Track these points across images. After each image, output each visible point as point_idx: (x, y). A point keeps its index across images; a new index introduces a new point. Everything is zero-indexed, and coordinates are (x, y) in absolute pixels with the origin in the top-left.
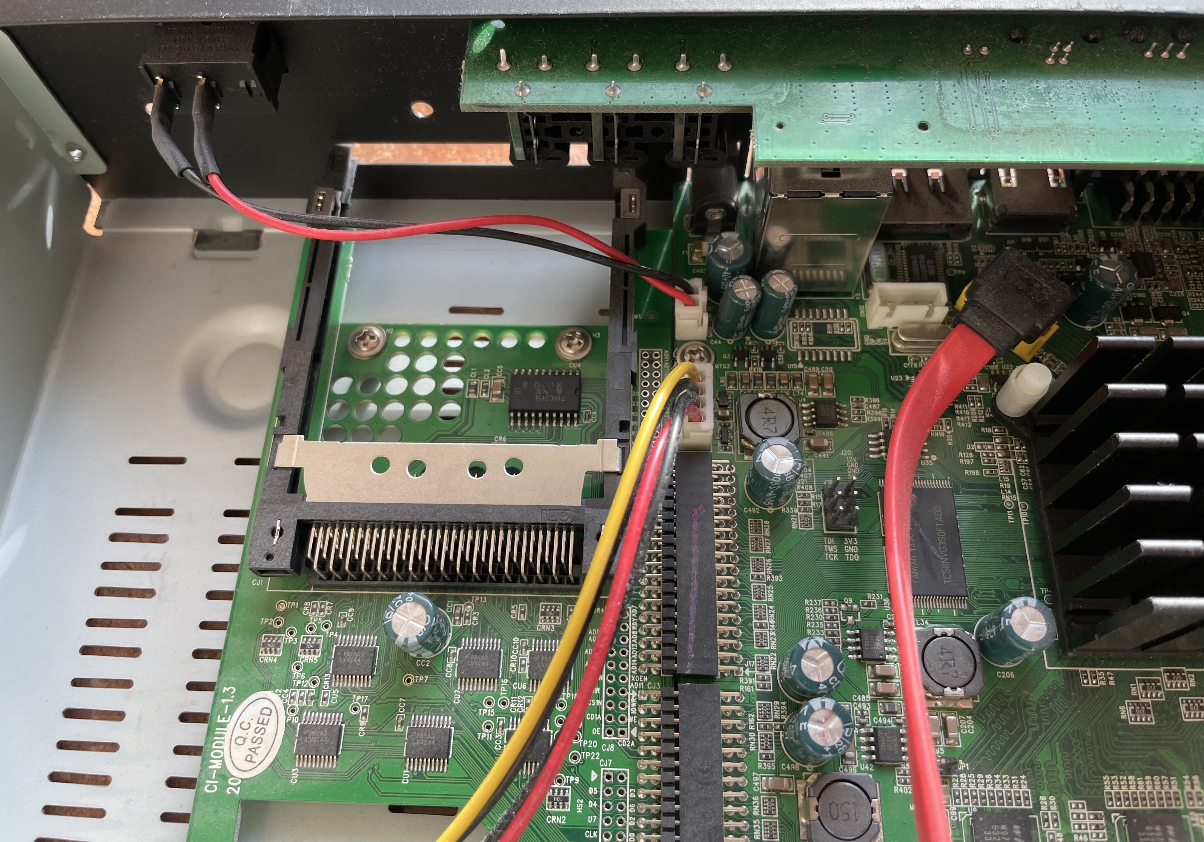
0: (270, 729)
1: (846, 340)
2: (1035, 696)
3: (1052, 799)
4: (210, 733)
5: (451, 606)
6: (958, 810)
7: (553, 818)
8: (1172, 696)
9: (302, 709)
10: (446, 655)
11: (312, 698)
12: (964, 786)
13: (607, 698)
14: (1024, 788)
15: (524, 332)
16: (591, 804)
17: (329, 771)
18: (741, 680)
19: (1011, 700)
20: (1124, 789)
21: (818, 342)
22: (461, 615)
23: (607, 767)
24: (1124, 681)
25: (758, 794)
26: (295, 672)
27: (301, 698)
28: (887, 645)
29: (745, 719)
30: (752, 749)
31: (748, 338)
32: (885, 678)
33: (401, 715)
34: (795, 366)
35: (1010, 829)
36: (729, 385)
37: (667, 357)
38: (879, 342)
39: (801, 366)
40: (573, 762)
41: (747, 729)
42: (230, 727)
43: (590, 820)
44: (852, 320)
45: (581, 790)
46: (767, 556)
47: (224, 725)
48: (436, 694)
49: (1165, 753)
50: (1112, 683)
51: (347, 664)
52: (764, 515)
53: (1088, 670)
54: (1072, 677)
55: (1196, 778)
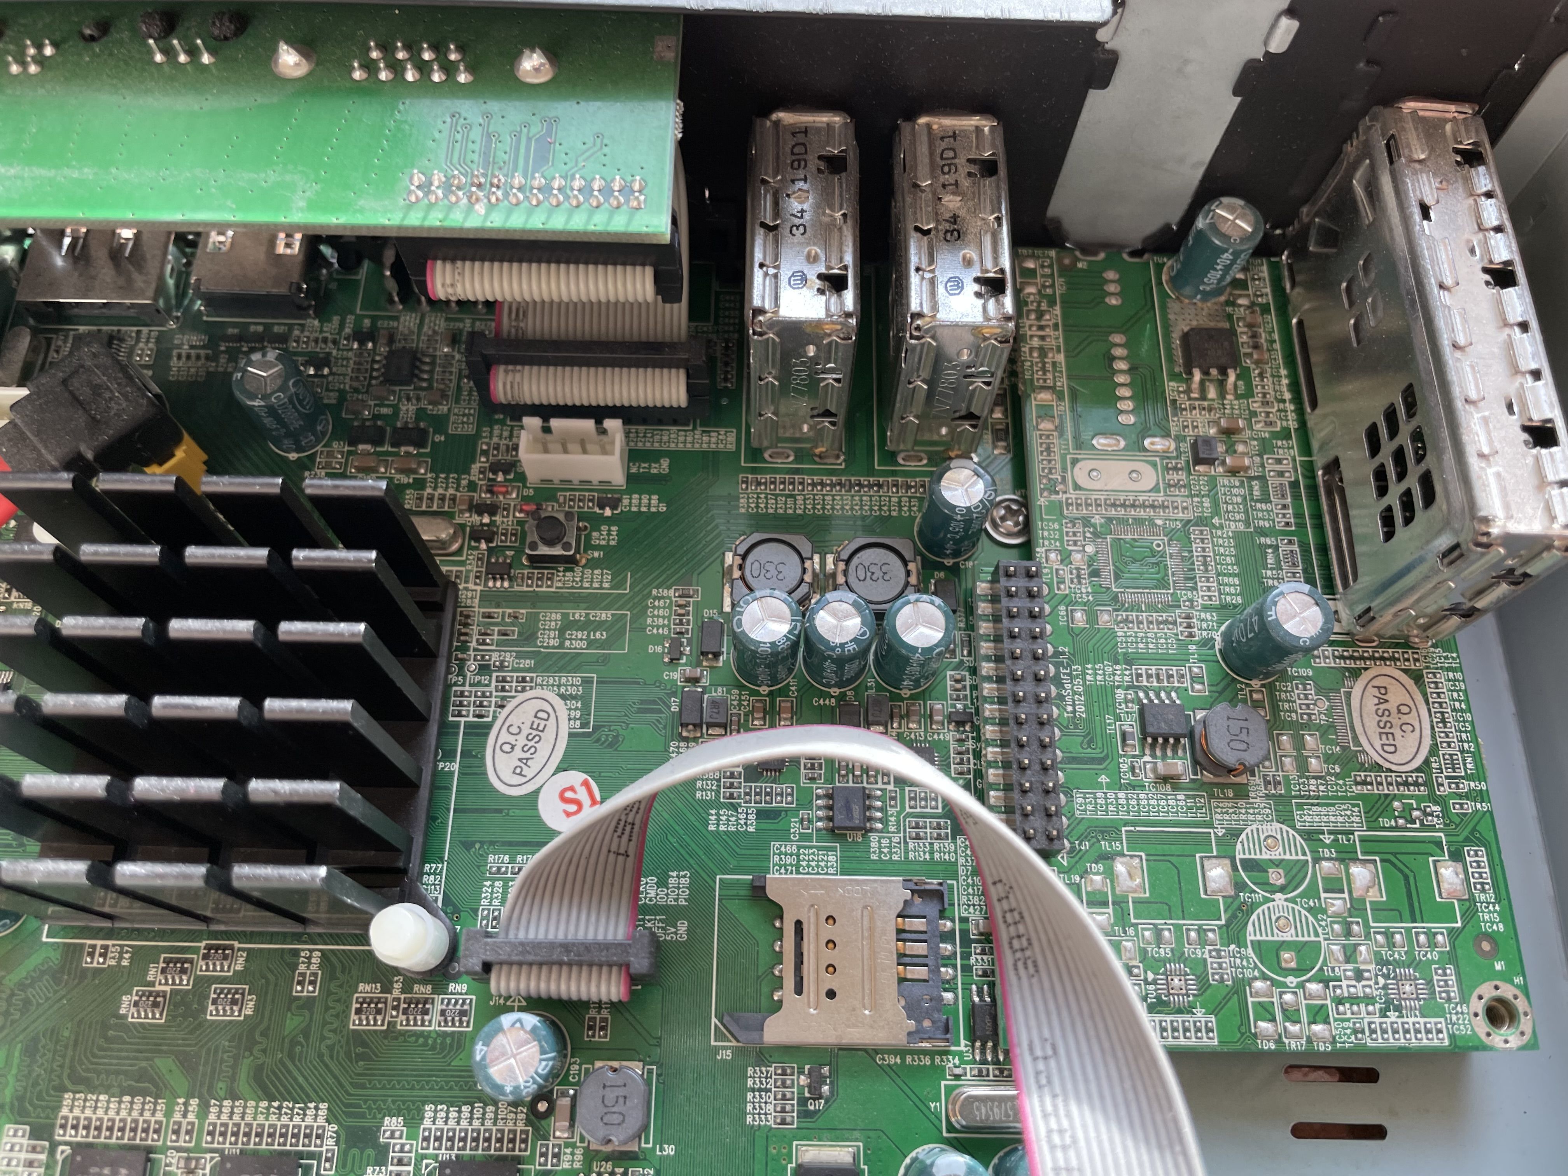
2: (12, 979)
8: (203, 983)
20: (88, 1112)
24: (144, 959)
50: (126, 963)
53: (99, 943)
54: (73, 953)
55: (194, 1102)
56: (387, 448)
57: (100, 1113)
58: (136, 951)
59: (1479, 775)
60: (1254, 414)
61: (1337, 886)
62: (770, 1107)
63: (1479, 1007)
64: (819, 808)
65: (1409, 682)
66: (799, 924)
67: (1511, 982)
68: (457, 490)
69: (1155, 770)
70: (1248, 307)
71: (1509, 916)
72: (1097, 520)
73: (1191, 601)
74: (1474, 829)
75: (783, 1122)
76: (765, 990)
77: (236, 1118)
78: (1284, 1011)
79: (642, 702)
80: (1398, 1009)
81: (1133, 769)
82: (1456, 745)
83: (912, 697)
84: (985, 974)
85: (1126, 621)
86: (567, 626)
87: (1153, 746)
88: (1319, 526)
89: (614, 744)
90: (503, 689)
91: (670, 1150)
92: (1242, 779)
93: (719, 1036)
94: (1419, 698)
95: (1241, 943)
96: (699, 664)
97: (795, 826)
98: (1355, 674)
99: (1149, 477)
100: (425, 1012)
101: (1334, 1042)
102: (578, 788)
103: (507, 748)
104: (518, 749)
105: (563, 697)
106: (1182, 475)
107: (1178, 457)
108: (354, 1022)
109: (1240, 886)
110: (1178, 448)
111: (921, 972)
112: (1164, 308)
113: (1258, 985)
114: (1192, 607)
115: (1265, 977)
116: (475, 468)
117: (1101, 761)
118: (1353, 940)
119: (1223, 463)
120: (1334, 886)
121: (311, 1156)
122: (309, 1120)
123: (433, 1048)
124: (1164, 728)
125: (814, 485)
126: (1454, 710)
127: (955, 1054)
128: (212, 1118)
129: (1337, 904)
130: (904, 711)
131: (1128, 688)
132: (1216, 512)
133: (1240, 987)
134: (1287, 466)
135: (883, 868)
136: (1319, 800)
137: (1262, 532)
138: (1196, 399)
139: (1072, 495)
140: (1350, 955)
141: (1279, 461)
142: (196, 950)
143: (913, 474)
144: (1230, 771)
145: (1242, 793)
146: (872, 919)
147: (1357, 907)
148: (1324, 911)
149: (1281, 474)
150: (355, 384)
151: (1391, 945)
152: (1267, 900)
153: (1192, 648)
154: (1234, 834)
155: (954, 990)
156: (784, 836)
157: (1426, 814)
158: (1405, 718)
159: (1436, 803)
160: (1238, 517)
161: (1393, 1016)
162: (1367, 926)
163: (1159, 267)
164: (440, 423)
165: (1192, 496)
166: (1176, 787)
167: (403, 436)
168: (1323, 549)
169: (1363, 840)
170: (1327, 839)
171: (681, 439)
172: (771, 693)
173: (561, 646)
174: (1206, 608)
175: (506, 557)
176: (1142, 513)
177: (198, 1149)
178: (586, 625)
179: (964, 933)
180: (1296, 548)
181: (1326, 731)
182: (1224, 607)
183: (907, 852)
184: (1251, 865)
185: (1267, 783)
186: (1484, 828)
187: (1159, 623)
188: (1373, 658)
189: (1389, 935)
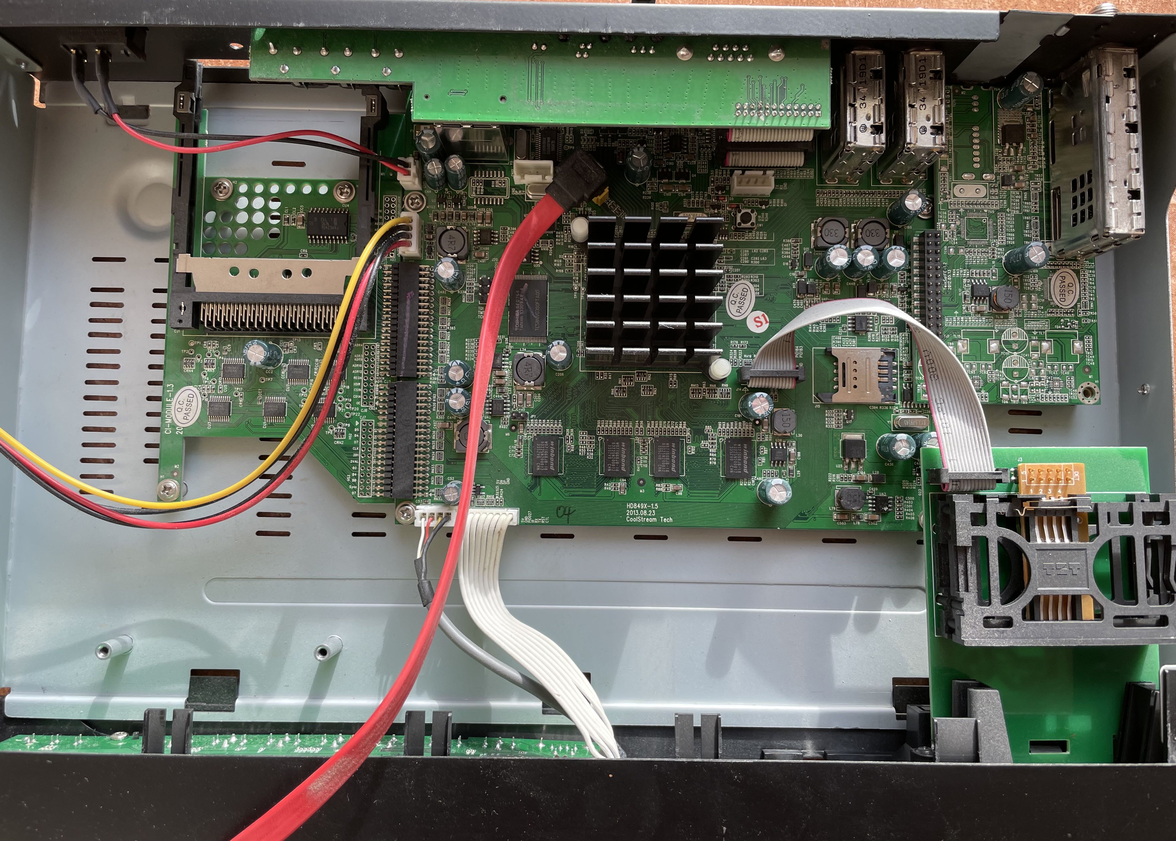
0: (194, 404)
1: (501, 191)
2: (572, 384)
3: (572, 430)
4: (163, 406)
5: (282, 343)
6: (528, 435)
7: (338, 442)
8: (638, 384)
9: (209, 394)
10: (281, 368)
11: (214, 389)
12: (532, 425)
13: (364, 388)
14: (560, 425)
15: (315, 184)
16: (355, 435)
17: (226, 423)
18: (431, 378)
19: (560, 386)
20: (607, 426)
21: (486, 193)
22: (287, 348)
23: (363, 419)
24: (616, 377)
25: (436, 430)
26: (203, 377)
27: (208, 389)
28: (503, 361)
29: (432, 396)
30: (434, 410)
31: (446, 189)
32: (501, 377)
33: (260, 397)
34: (471, 207)
35: (549, 443)
36: (434, 219)
37: (400, 201)
38: (520, 193)
39: (475, 207)
40: (347, 417)
41: (432, 401)
42: (173, 404)
43: (355, 442)
44: (506, 179)
45: (351, 430)
46: (448, 317)
47: (170, 403)
48: (276, 386)
49: (629, 410)
50: (610, 378)
51: (230, 373)
52: (448, 294)
53: (600, 372)
54: (591, 375)
55: (642, 422)
56: (674, 180)
57: (611, 426)
58: (613, 374)
59: (1095, 310)
60: (1028, 162)
61: (1036, 349)
62: (834, 423)
63: (1081, 390)
64: (849, 323)
65: (1074, 275)
66: (844, 364)
67: (1094, 382)
68: (703, 198)
69: (975, 309)
70: (1032, 112)
71: (1097, 360)
72: (961, 210)
73: (995, 243)
74: (1089, 329)
75: (838, 427)
76: (831, 386)
77: (656, 426)
78: (1012, 391)
79: (782, 285)
80: (1052, 391)
81: (967, 309)
82: (1088, 298)
83: (884, 281)
84: (908, 380)
85: (969, 252)
86: (751, 255)
87: (975, 300)
88: (1048, 211)
89: (772, 300)
90: (730, 280)
91: (801, 435)
92: (1007, 312)
93: (816, 400)
94: (1077, 281)
95: (1000, 368)
96: (802, 269)
97: (840, 330)
98: (1054, 271)
99: (983, 192)
100: (716, 393)
101: (1028, 401)
102: (760, 317)
103: (733, 302)
104: (737, 303)
105: (752, 283)
106: (997, 190)
107: (996, 183)
108: (691, 397)
109: (1002, 350)
110: (996, 178)
111: (886, 379)
112: (996, 114)
113: (1004, 383)
114: (995, 246)
115: (1007, 380)
116: (710, 188)
117: (956, 306)
118: (1039, 368)
119: (1014, 185)
120: (1035, 349)
121: (683, 437)
122: (680, 427)
123: (719, 404)
124: (980, 294)
125: (846, 193)
126: (1089, 285)
127: (896, 406)
128: (648, 426)
129: (1036, 356)
130: (881, 287)
131: (968, 278)
132: (1009, 206)
133: (998, 384)
134: (1039, 185)
135: (873, 344)
136: (1034, 319)
137: (1026, 214)
138: (1006, 156)
139: (952, 200)
140: (1038, 373)
141: (1036, 183)
142: (634, 374)
143: (887, 188)
144: (1003, 309)
145: (1006, 317)
146: (870, 362)
147: (1042, 357)
148: (1031, 358)
149: (1036, 189)
150: (658, 152)
151: (1053, 369)
152: (1011, 354)
153: (994, 262)
154: (1002, 331)
155: (896, 385)
156: (837, 334)
157: (1072, 324)
158: (1070, 288)
159: (1077, 320)
160: (1017, 208)
161: (1050, 393)
162: (1045, 363)
163: (996, 93)
164: (693, 168)
165: (1000, 199)
166: (982, 315)
167: (679, 176)
168: (1049, 221)
169: (1048, 333)
170: (1035, 333)
171: (792, 174)
172: (830, 281)
173: (750, 263)
174: (1000, 246)
175: (725, 227)
176: (979, 207)
177: (645, 436)
178: (759, 255)
179: (901, 366)
180: (1038, 221)
181: (1040, 294)
182: (1007, 245)
183: (881, 339)
184: (1006, 343)
185: (1016, 313)
186: (1093, 329)
187: (982, 252)
188: (1062, 265)
189: (1053, 366)
